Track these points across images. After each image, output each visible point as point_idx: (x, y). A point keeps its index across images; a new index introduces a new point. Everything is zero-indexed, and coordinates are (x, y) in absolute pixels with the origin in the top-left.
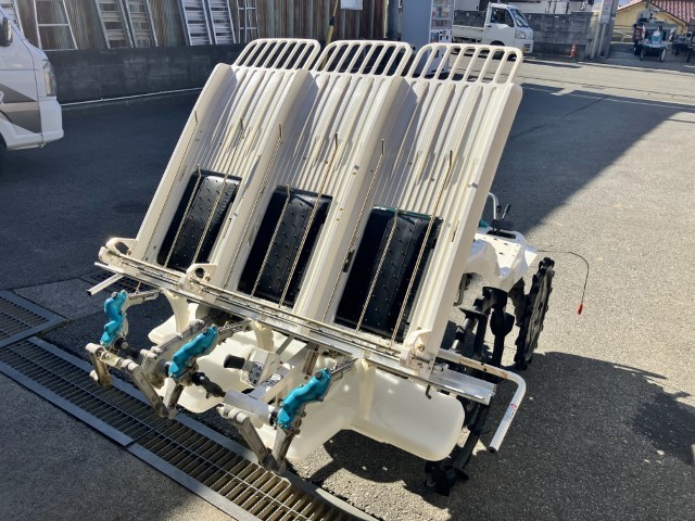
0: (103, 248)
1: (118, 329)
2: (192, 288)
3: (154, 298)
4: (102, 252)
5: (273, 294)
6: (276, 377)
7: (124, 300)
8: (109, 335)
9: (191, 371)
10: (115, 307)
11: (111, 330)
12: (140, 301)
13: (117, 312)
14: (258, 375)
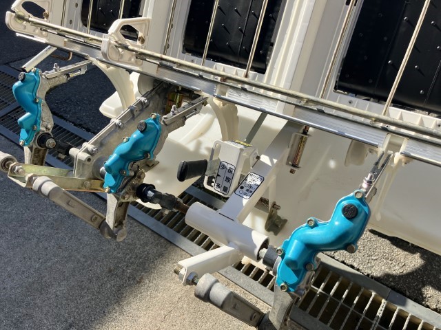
0: (8, 13)
1: (36, 123)
2: (121, 56)
3: (83, 72)
4: (9, 18)
5: (234, 54)
6: (253, 180)
7: (36, 82)
8: (28, 131)
9: (134, 182)
10: (27, 93)
11: (27, 125)
12: (64, 79)
13: (30, 99)
14: (228, 180)
